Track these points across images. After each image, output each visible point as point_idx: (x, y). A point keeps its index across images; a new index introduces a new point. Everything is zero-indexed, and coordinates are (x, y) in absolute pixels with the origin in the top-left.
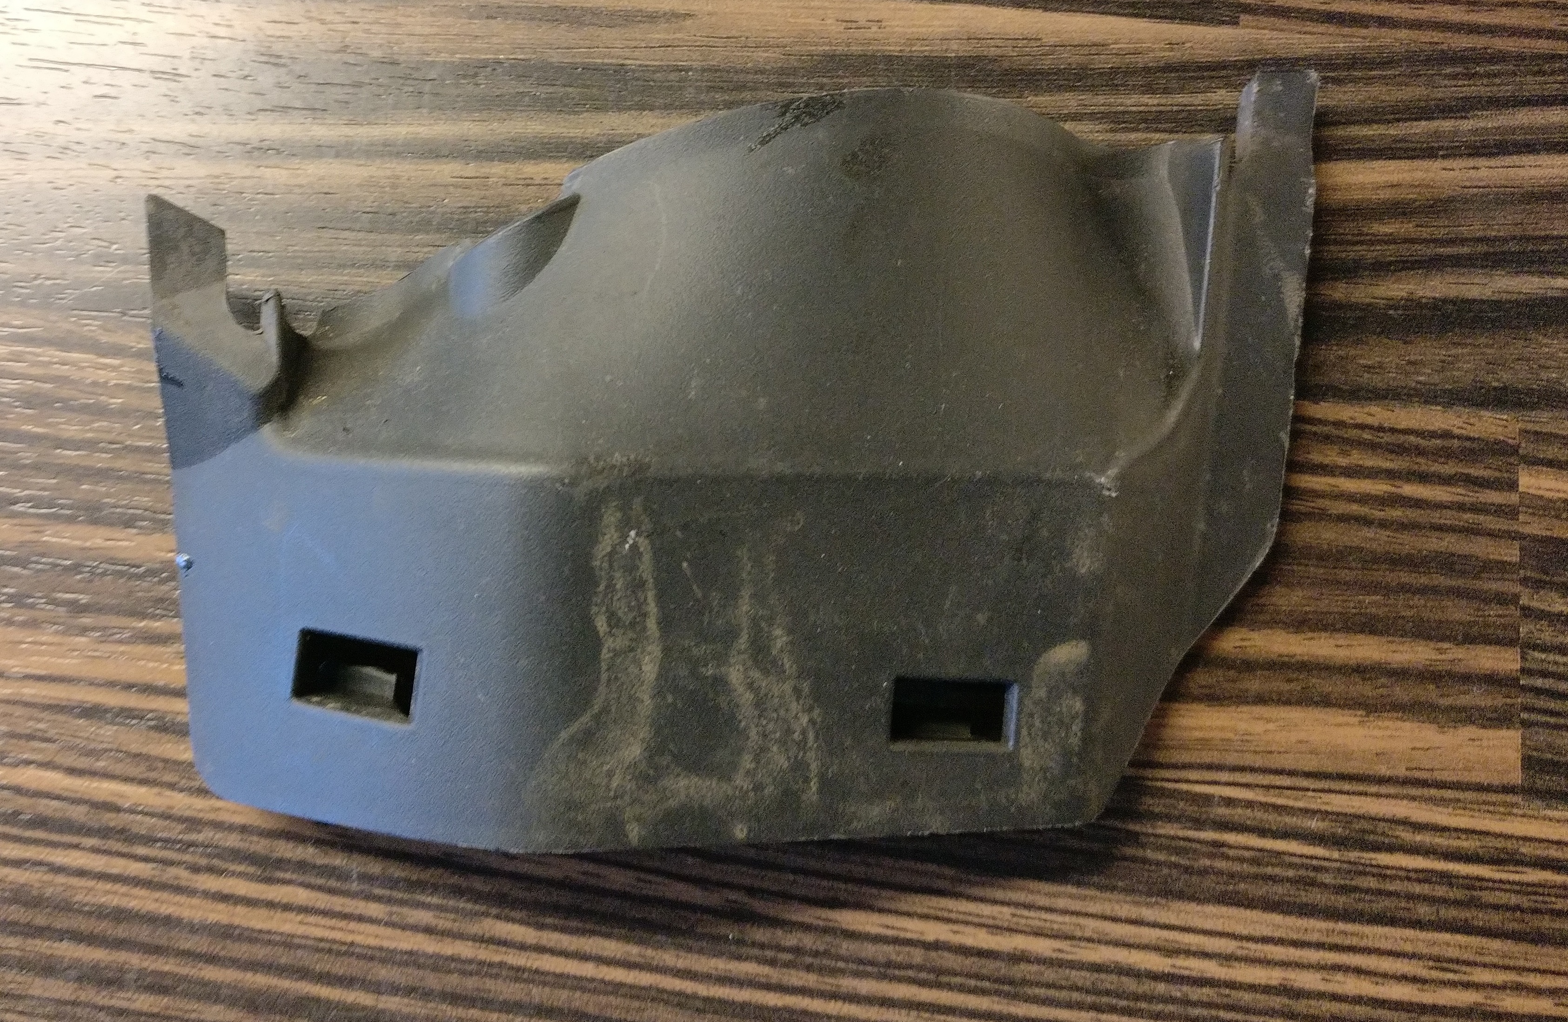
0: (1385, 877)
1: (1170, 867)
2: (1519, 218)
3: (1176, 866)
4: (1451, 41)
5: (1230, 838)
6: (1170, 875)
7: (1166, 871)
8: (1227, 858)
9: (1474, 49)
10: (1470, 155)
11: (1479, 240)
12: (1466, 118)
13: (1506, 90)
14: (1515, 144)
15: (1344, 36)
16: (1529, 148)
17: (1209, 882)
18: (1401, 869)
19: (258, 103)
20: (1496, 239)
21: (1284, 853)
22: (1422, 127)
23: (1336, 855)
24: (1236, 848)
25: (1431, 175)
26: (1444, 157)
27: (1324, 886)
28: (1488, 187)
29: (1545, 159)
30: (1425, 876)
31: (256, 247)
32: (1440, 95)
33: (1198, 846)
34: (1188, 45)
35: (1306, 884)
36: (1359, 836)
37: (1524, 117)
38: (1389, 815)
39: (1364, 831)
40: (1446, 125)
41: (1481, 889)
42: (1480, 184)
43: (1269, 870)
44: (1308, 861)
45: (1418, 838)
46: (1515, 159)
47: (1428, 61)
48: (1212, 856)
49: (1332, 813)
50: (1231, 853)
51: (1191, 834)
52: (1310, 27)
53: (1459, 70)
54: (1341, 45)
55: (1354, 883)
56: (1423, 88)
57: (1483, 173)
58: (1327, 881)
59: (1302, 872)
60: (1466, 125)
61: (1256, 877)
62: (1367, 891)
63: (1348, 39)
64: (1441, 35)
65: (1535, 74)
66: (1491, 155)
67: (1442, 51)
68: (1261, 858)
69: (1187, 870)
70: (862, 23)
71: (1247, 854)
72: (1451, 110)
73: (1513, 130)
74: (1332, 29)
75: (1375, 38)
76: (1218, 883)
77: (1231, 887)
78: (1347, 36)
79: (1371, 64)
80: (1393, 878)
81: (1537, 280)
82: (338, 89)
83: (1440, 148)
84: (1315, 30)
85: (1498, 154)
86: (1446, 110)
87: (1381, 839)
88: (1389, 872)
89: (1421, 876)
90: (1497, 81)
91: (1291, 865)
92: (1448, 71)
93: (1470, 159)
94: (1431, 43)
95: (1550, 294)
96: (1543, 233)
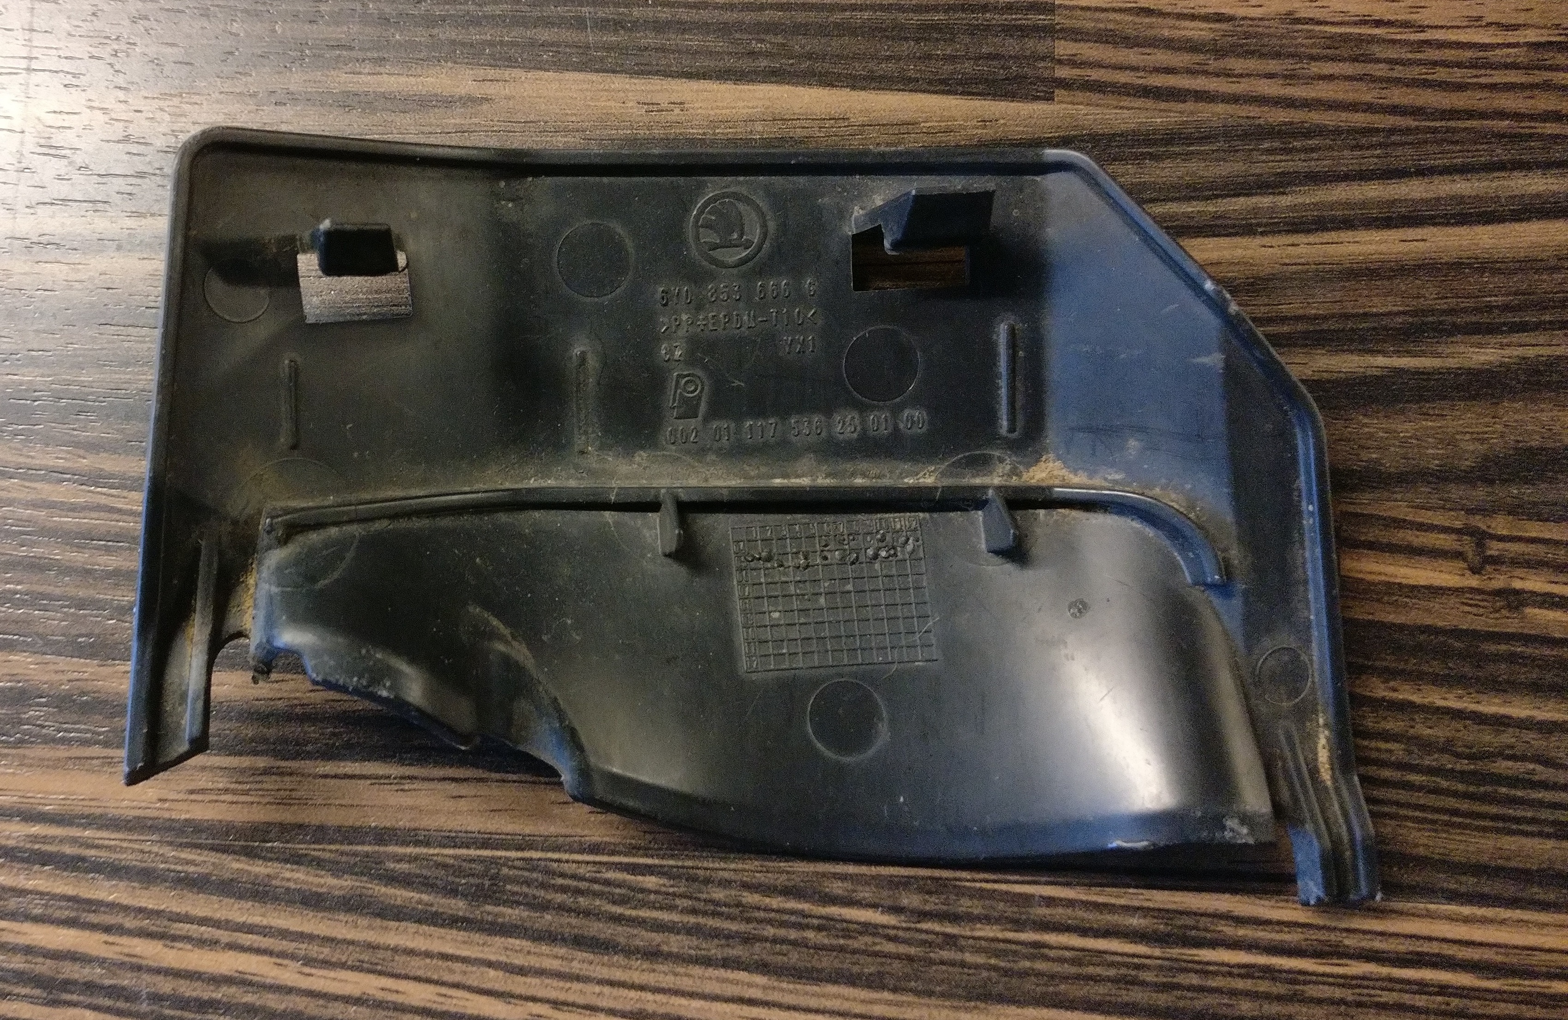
0: (1207, 973)
1: (988, 970)
2: (1338, 295)
3: (995, 968)
4: (1268, 115)
5: (1051, 938)
6: (990, 979)
7: (985, 974)
8: (1046, 958)
9: (1291, 123)
10: (1288, 232)
11: (1298, 318)
12: (1284, 193)
13: (1323, 165)
14: (1333, 220)
15: (1161, 110)
16: (1347, 224)
17: (1029, 985)
18: (1223, 964)
19: (39, 195)
20: (1316, 317)
21: (1105, 952)
22: (1242, 203)
23: (1157, 952)
24: (1056, 948)
25: (1249, 253)
26: (1262, 234)
27: (1143, 984)
28: (1308, 264)
29: (1363, 235)
30: (1248, 971)
31: (36, 347)
32: (1258, 171)
33: (1019, 948)
34: (1002, 121)
35: (1127, 983)
36: (1180, 932)
37: (1340, 193)
38: (1211, 910)
39: (1186, 927)
40: (1265, 201)
41: (1305, 983)
42: (1299, 261)
43: (1091, 970)
44: (1130, 960)
45: (1241, 932)
46: (1333, 236)
47: (1245, 136)
48: (1032, 958)
49: (1153, 909)
50: (1052, 953)
51: (1010, 935)
52: (1126, 102)
53: (1276, 144)
54: (1159, 120)
55: (1175, 980)
56: (1241, 164)
57: (1302, 250)
58: (1148, 979)
59: (1123, 971)
60: (1285, 201)
61: (1078, 977)
62: (1190, 988)
63: (1164, 114)
64: (1257, 109)
65: (1353, 148)
66: (1308, 231)
67: (1259, 125)
68: (1082, 957)
69: (1006, 973)
70: (664, 106)
71: (1067, 954)
72: (1268, 186)
73: (1332, 206)
74: (1150, 103)
75: (1192, 113)
76: (1038, 985)
77: (1051, 989)
78: (1165, 111)
79: (1189, 140)
80: (1215, 974)
81: (1357, 358)
82: (120, 180)
83: (1259, 225)
84: (1132, 104)
85: (1317, 230)
86: (1263, 186)
87: (1203, 934)
88: (1211, 968)
89: (1243, 971)
90: (1314, 155)
91: (1112, 964)
92: (1266, 145)
93: (1289, 236)
94: (1248, 117)
95: (1369, 373)
96: (1361, 311)
